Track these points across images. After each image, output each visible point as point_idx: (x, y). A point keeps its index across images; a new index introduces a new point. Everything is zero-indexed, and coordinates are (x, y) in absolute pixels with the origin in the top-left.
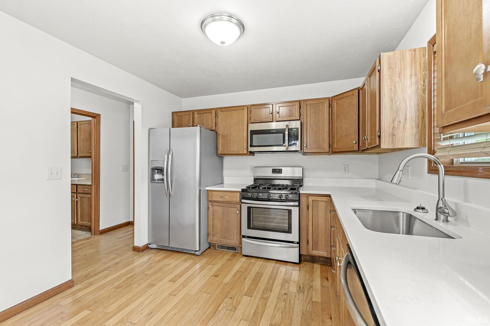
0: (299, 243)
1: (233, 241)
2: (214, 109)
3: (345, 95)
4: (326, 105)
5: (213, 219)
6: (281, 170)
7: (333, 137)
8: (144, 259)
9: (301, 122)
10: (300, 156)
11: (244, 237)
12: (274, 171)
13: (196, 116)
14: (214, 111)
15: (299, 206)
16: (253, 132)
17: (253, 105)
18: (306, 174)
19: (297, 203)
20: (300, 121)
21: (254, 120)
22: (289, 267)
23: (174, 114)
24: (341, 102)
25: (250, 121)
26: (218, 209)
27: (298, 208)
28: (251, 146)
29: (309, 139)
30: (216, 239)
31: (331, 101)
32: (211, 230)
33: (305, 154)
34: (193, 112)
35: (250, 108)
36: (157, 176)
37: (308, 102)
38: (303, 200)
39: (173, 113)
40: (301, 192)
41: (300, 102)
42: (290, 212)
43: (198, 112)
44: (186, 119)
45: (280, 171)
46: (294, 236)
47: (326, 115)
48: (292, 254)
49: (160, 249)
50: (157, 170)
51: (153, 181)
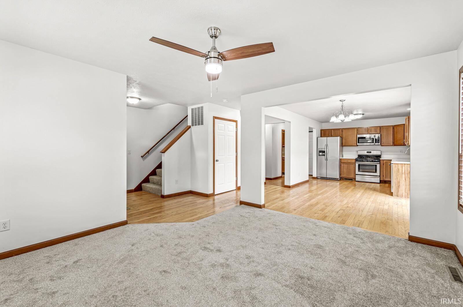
0: (380, 176)
1: (352, 176)
2: (341, 129)
3: (399, 126)
4: (392, 128)
5: (343, 169)
7: (395, 140)
8: (315, 182)
9: (381, 134)
10: (380, 147)
11: (356, 174)
12: (368, 152)
13: (332, 131)
14: (341, 130)
15: (380, 164)
16: (359, 138)
17: (359, 128)
18: (383, 153)
19: (379, 163)
20: (380, 134)
21: (360, 133)
22: (376, 184)
23: (322, 131)
24: (398, 128)
25: (358, 133)
26: (345, 166)
27: (379, 164)
28: (358, 143)
29: (384, 141)
30: (344, 176)
31: (394, 127)
32: (342, 173)
33: (382, 146)
34: (331, 129)
35: (358, 129)
36: (321, 154)
37: (383, 127)
38: (382, 162)
39: (321, 130)
40: (381, 159)
41: (380, 127)
42: (376, 166)
44: (327, 133)
45: (370, 152)
46: (378, 174)
47: (392, 132)
48: (377, 180)
49: (323, 178)
50: (320, 152)
51: (319, 155)
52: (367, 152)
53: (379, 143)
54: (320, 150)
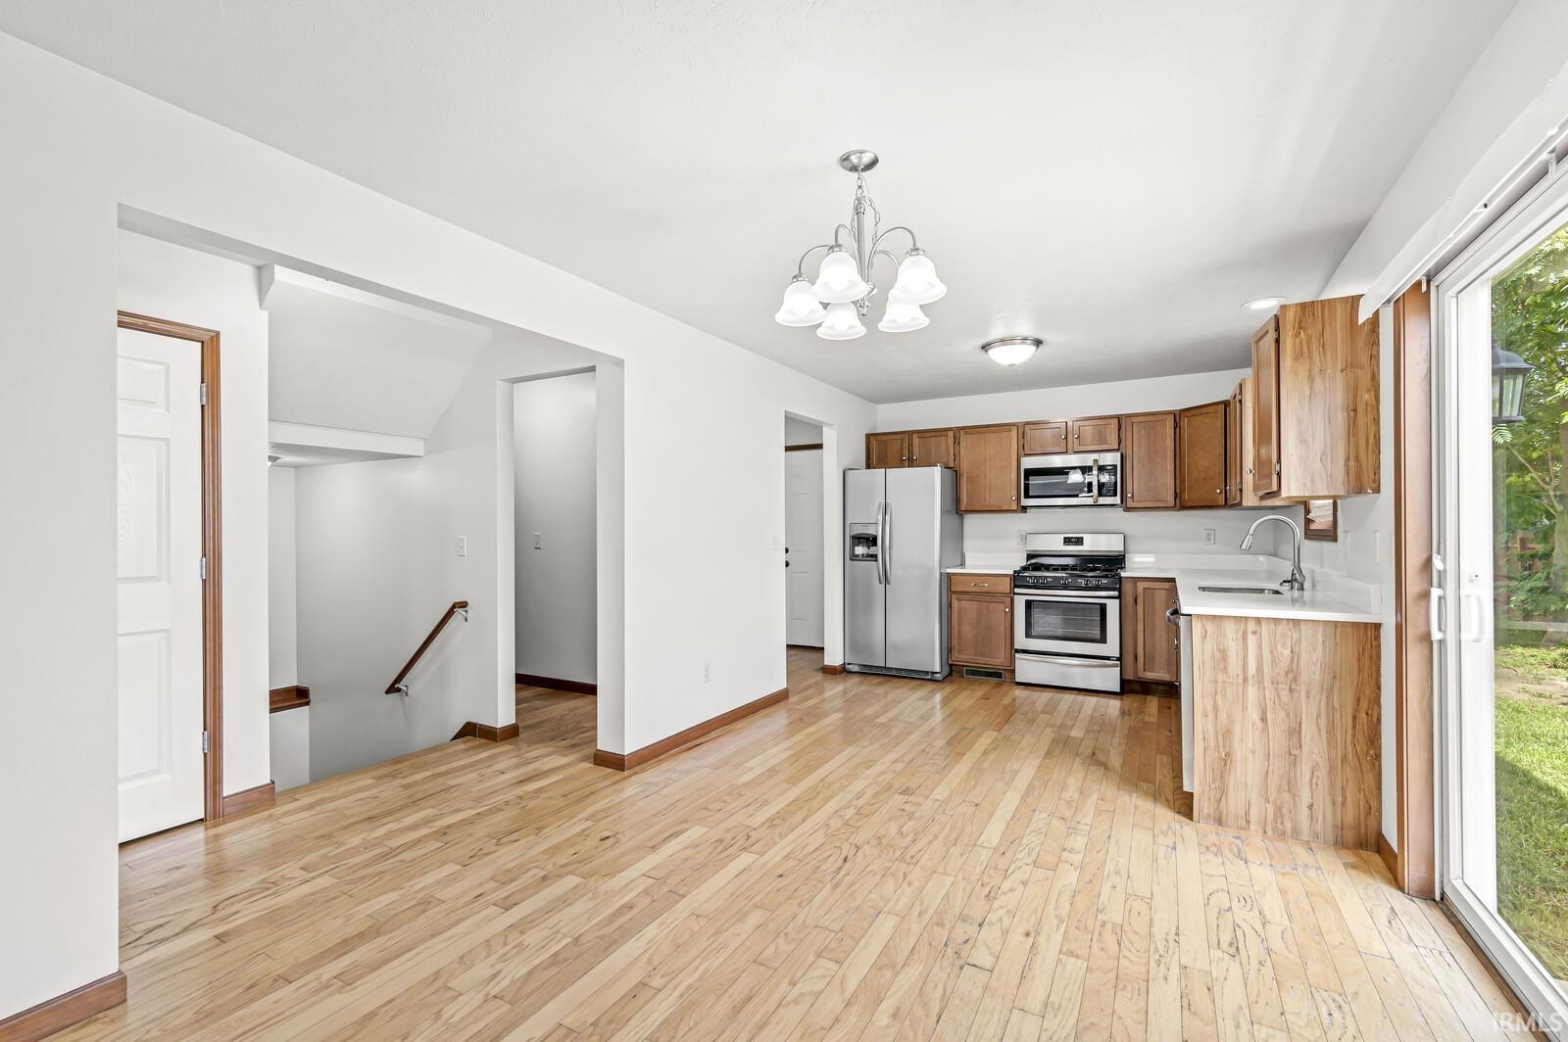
0: (1119, 659)
1: (998, 660)
2: (951, 429)
3: (1204, 410)
4: (1170, 422)
5: (959, 624)
6: (1082, 538)
7: (1182, 481)
9: (1122, 455)
10: (1119, 513)
11: (1017, 651)
12: (1067, 541)
13: (916, 440)
14: (951, 434)
15: (1119, 597)
16: (1030, 473)
17: (1028, 423)
18: (1131, 546)
19: (1116, 593)
20: (1119, 454)
21: (1031, 449)
22: (1103, 701)
23: (872, 438)
24: (1197, 420)
25: (1023, 451)
26: (970, 608)
27: (1118, 600)
28: (1027, 496)
29: (1136, 484)
30: (962, 657)
31: (1178, 416)
32: (955, 642)
33: (1128, 509)
34: (911, 433)
35: (1023, 429)
36: (860, 550)
37: (1134, 419)
38: (1127, 587)
39: (868, 436)
40: (1123, 574)
41: (1119, 418)
42: (1103, 609)
43: (921, 435)
44: (894, 448)
45: (1079, 541)
46: (1111, 648)
47: (1170, 443)
48: (1110, 679)
49: (870, 672)
50: (858, 539)
51: (854, 557)
52: (1065, 538)
53: (1115, 495)
54: (859, 530)
